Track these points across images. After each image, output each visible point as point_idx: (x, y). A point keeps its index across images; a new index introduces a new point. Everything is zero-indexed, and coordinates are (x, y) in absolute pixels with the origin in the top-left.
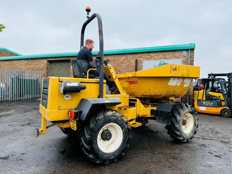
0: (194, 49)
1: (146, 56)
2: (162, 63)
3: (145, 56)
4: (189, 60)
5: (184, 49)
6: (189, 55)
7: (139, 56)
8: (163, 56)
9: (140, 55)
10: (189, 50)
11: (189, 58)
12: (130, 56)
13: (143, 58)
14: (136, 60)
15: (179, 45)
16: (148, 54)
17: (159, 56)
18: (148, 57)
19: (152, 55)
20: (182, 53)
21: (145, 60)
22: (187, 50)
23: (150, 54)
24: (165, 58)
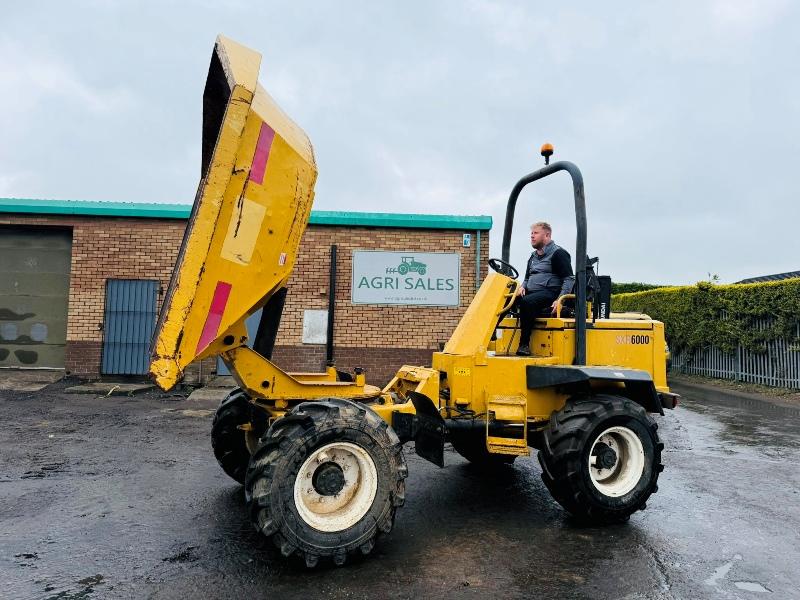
0: (488, 231)
1: (363, 239)
2: (409, 261)
3: (358, 238)
4: (478, 259)
5: (467, 227)
6: (479, 246)
7: (341, 234)
8: (410, 243)
9: (343, 234)
10: (479, 234)
11: (479, 252)
12: (313, 233)
13: (355, 242)
14: (334, 248)
15: (452, 217)
16: (368, 232)
17: (398, 240)
18: (368, 240)
19: (381, 235)
20: (459, 238)
21: (359, 249)
22: (473, 232)
23: (372, 232)
24: (416, 248)
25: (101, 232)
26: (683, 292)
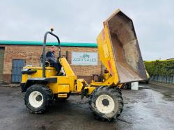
9: (69, 48)
13: (72, 50)
14: (67, 51)
17: (83, 49)
25: (11, 48)
26: (152, 62)
